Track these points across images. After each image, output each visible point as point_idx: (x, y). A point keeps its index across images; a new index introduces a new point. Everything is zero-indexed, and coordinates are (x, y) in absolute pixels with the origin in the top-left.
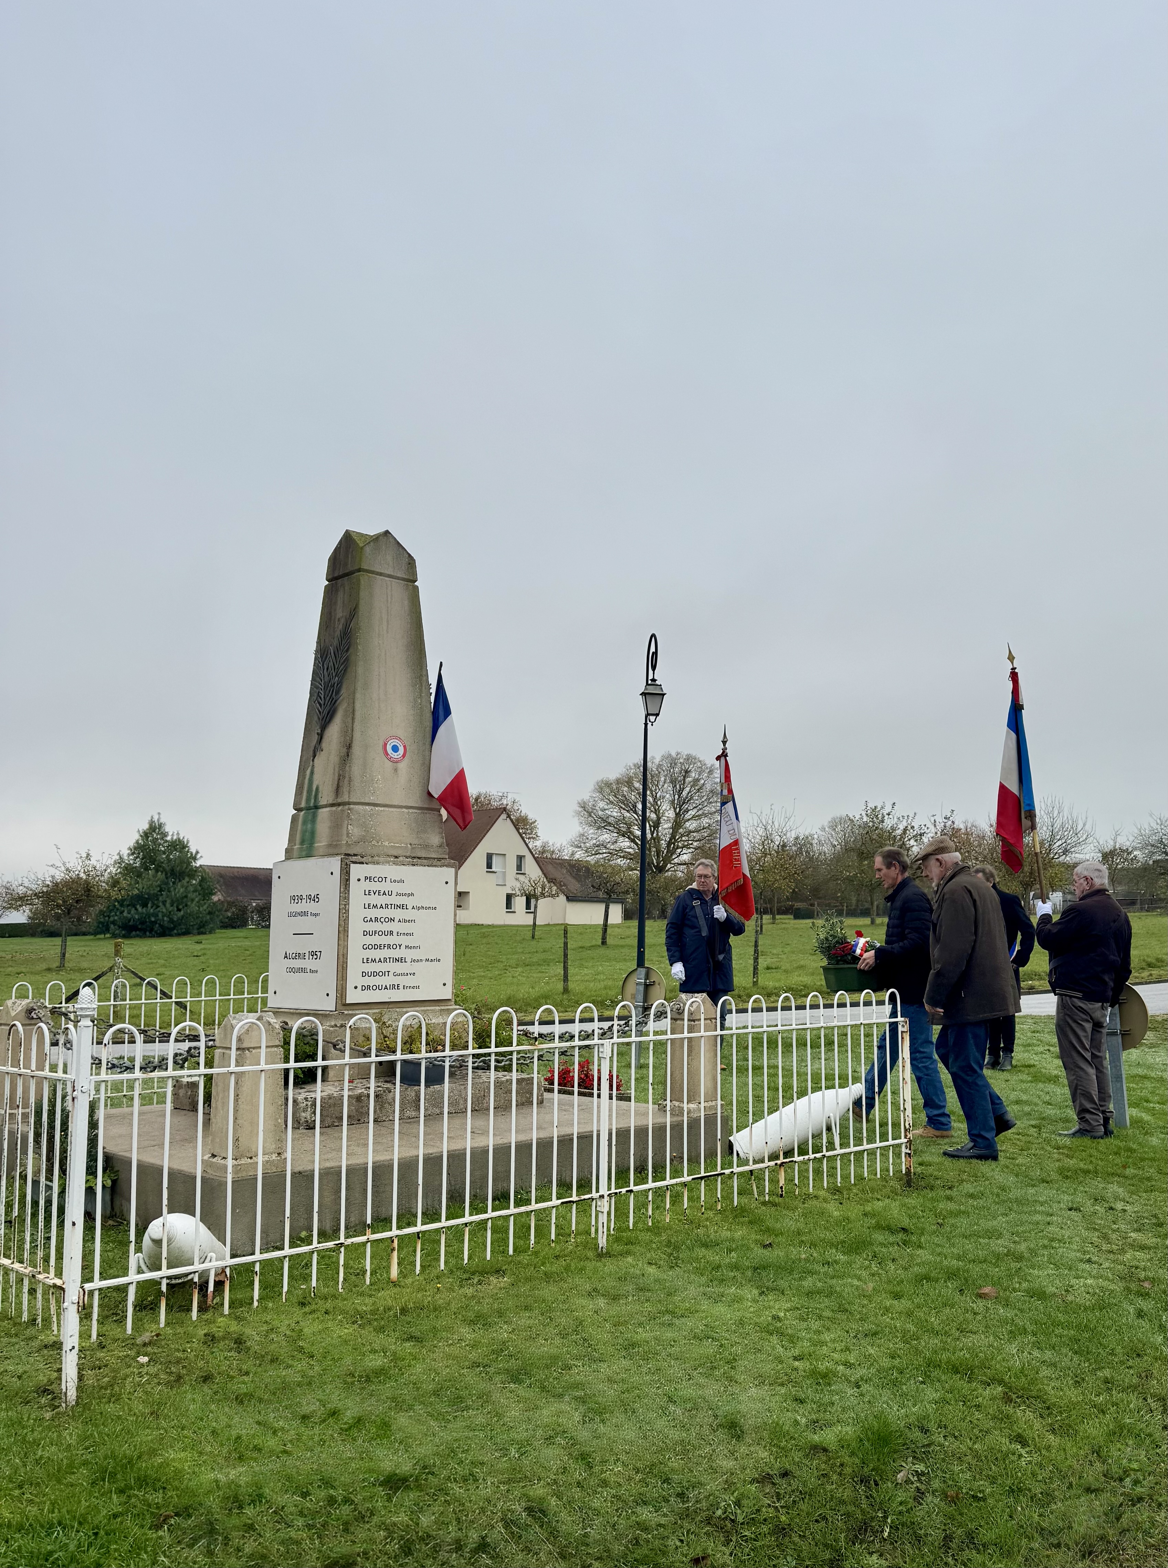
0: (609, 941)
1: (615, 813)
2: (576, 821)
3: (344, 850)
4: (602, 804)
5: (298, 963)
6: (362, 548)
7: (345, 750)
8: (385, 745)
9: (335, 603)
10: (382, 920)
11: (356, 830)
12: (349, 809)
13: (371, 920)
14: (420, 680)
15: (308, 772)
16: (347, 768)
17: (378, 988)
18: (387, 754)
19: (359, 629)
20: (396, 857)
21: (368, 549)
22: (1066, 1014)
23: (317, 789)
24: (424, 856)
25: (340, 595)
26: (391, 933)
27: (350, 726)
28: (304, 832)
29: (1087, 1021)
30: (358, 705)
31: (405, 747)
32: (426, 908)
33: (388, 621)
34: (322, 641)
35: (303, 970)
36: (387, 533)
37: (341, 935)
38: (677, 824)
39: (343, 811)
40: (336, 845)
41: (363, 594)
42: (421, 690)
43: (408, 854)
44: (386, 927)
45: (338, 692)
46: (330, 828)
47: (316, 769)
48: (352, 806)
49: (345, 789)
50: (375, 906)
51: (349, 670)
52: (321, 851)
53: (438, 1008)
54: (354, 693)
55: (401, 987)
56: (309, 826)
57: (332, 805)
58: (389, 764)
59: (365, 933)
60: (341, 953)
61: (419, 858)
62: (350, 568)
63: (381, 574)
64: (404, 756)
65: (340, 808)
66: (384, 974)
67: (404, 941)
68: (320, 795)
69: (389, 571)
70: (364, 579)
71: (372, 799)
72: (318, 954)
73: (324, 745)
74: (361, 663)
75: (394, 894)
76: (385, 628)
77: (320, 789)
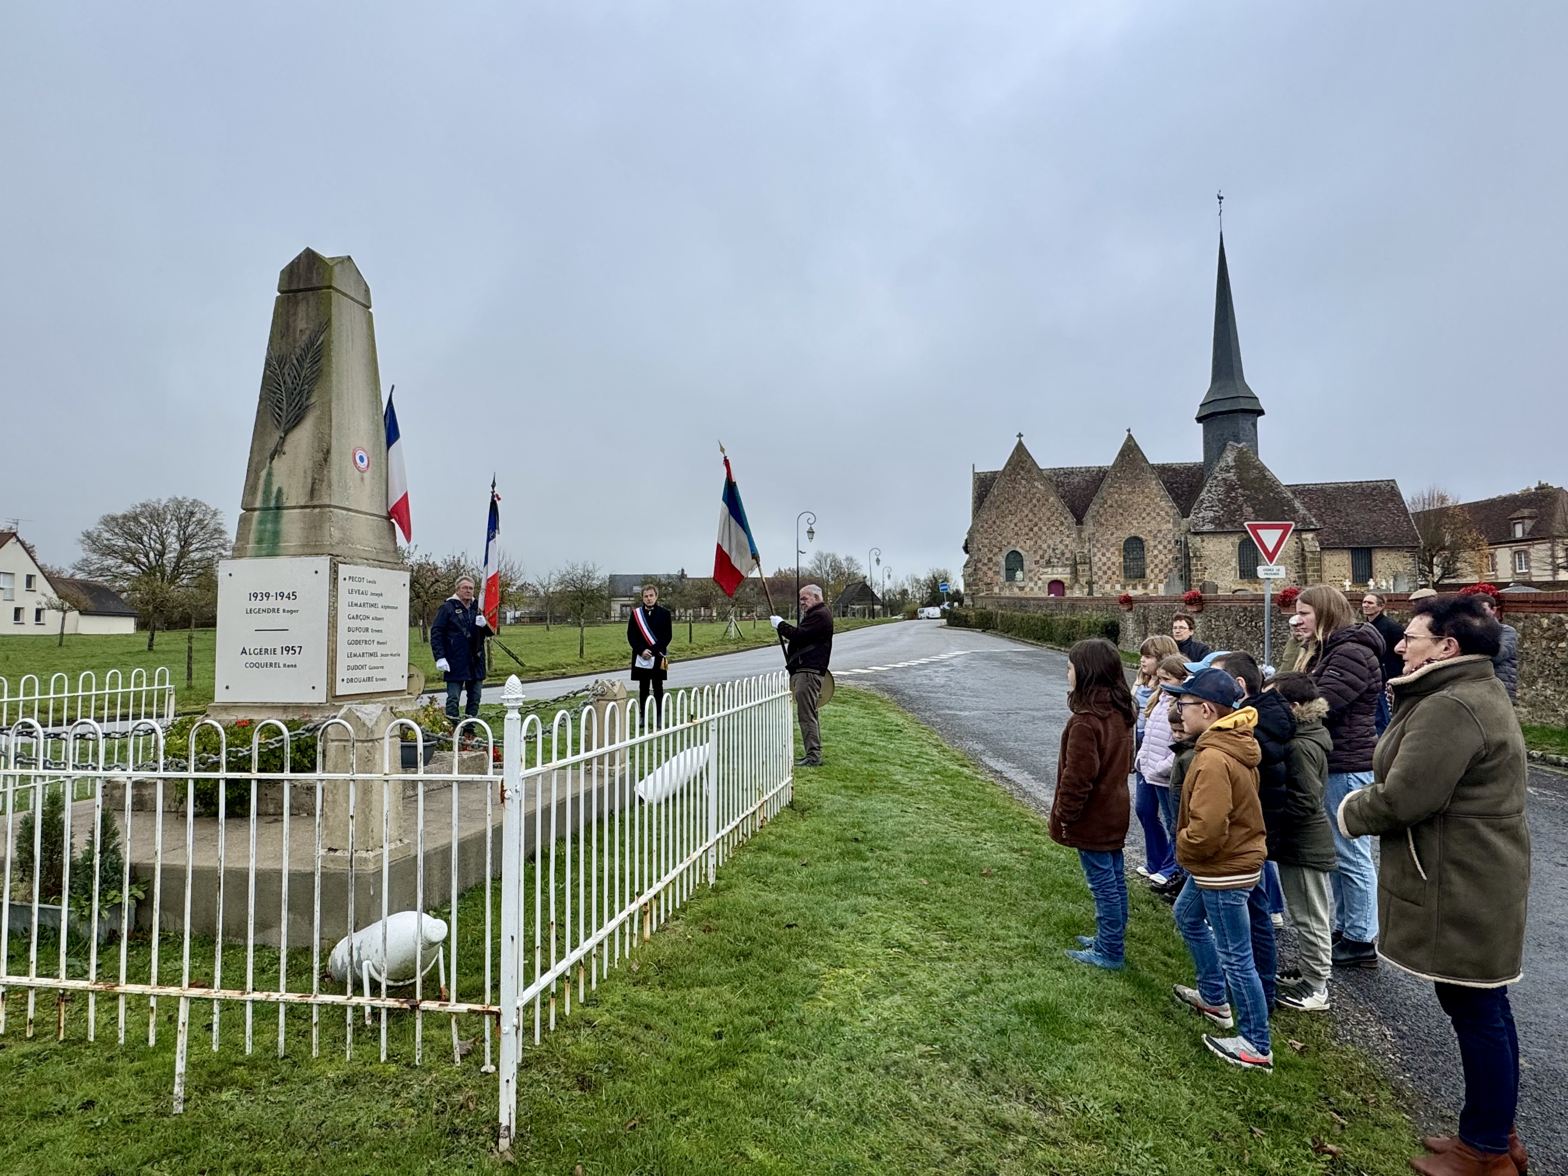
2: (80, 547)
3: (329, 551)
5: (264, 659)
6: (332, 267)
7: (321, 455)
8: (354, 455)
10: (361, 617)
11: (337, 532)
12: (329, 512)
13: (353, 618)
15: (264, 474)
16: (325, 472)
17: (360, 681)
18: (356, 462)
19: (333, 342)
21: (337, 270)
23: (280, 491)
25: (300, 307)
26: (367, 630)
27: (327, 432)
28: (263, 531)
30: (333, 415)
31: (368, 459)
32: (391, 608)
33: (352, 340)
34: (277, 349)
35: (272, 665)
36: (349, 257)
37: (330, 631)
39: (320, 513)
40: (316, 546)
41: (334, 310)
44: (364, 624)
45: (308, 399)
46: (303, 528)
47: (275, 471)
48: (332, 510)
49: (323, 492)
50: (356, 605)
51: (321, 379)
52: (291, 551)
53: (398, 698)
54: (330, 401)
55: (374, 680)
56: (269, 526)
57: (305, 507)
58: (358, 472)
59: (349, 630)
60: (330, 648)
61: (382, 562)
62: (315, 283)
63: (345, 295)
64: (368, 467)
65: (317, 510)
66: (362, 668)
67: (376, 637)
68: (284, 497)
69: (353, 295)
70: (334, 297)
71: (346, 504)
72: (298, 650)
73: (286, 449)
74: (335, 375)
75: (369, 593)
76: (351, 346)
77: (285, 490)
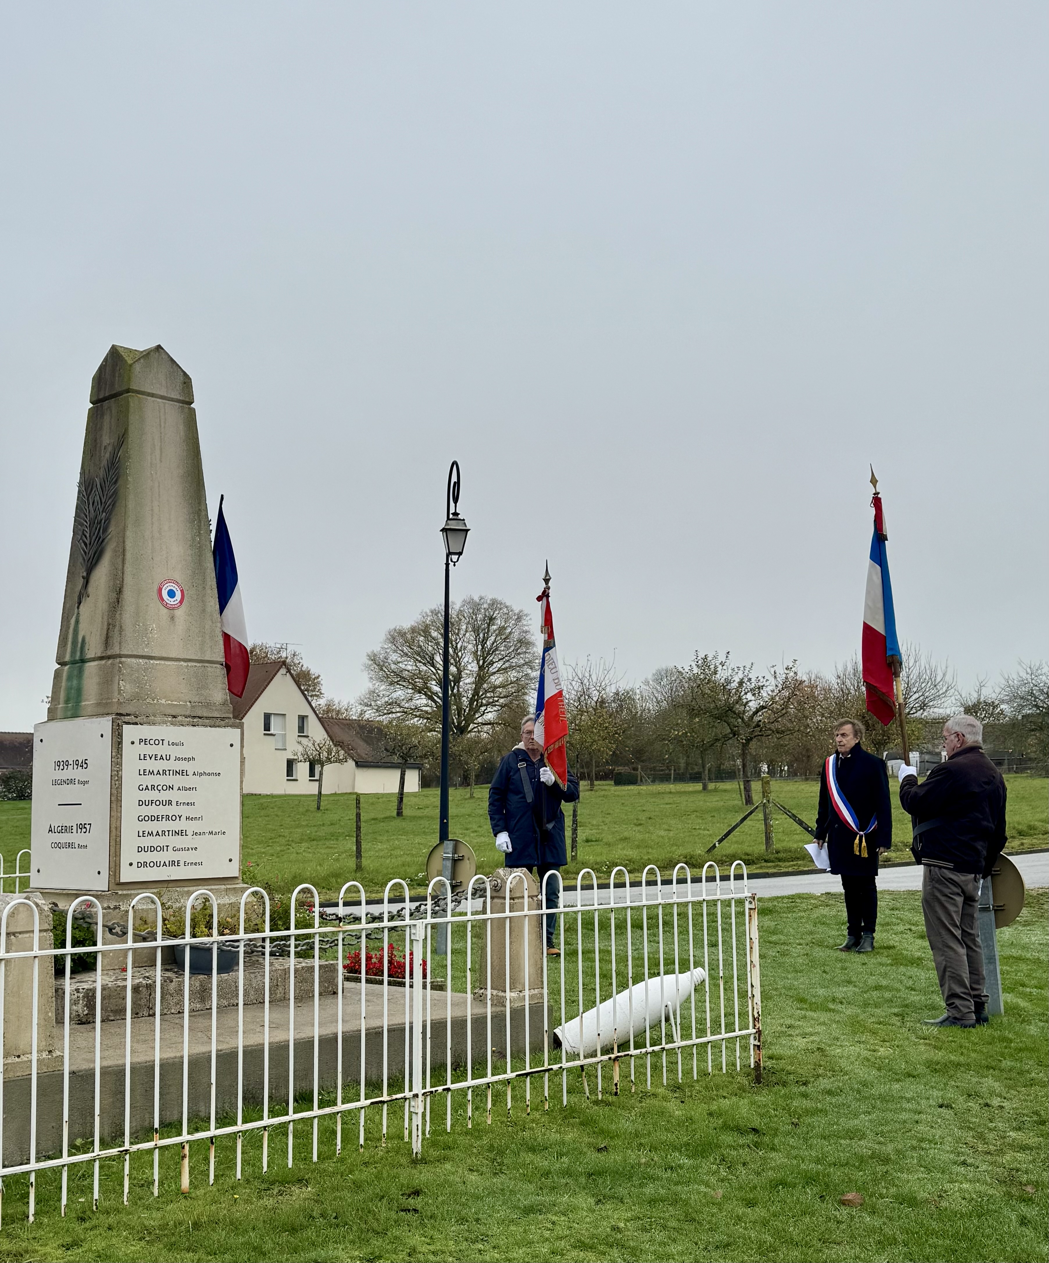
0: (406, 812)
1: (409, 666)
2: (365, 676)
3: (115, 709)
4: (394, 657)
5: (64, 838)
6: (131, 365)
7: (115, 595)
8: (160, 590)
9: (101, 429)
10: (160, 788)
11: (128, 686)
12: (121, 662)
13: (147, 788)
14: (199, 516)
15: (73, 621)
16: (117, 616)
17: (156, 864)
18: (162, 599)
19: (129, 458)
20: (174, 717)
21: (137, 367)
22: (934, 887)
23: (84, 640)
24: (205, 715)
25: (107, 418)
26: (170, 803)
27: (120, 567)
28: (69, 689)
29: (958, 894)
30: (129, 545)
31: (182, 591)
32: (209, 774)
33: (161, 449)
34: (87, 472)
35: (70, 845)
36: (159, 347)
37: (114, 806)
38: (481, 679)
39: (112, 664)
40: (107, 704)
41: (133, 418)
42: (199, 526)
43: (188, 713)
44: (165, 796)
45: (105, 530)
46: (99, 684)
47: (81, 618)
48: (123, 659)
49: (116, 639)
50: (152, 773)
51: (117, 504)
52: (89, 711)
53: (223, 887)
54: (124, 530)
55: (182, 863)
56: (75, 682)
57: (101, 658)
58: (164, 611)
59: (141, 803)
60: (113, 826)
61: (200, 718)
62: (117, 389)
63: (152, 395)
64: (181, 602)
65: (110, 661)
66: (162, 849)
67: (184, 811)
68: (87, 647)
69: (163, 392)
70: (133, 401)
71: (146, 651)
72: (88, 827)
73: (90, 589)
74: (131, 497)
75: (173, 758)
76: (158, 457)
77: (87, 640)
